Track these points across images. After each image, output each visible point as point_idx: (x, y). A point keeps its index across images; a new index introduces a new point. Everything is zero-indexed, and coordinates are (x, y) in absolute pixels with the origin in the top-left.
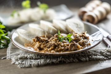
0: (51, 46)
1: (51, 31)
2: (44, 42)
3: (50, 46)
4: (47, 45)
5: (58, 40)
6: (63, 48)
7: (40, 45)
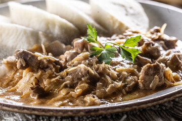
0: (80, 79)
1: (56, 31)
2: (48, 67)
3: (73, 79)
4: (62, 78)
5: (91, 56)
6: (119, 84)
7: (38, 81)
